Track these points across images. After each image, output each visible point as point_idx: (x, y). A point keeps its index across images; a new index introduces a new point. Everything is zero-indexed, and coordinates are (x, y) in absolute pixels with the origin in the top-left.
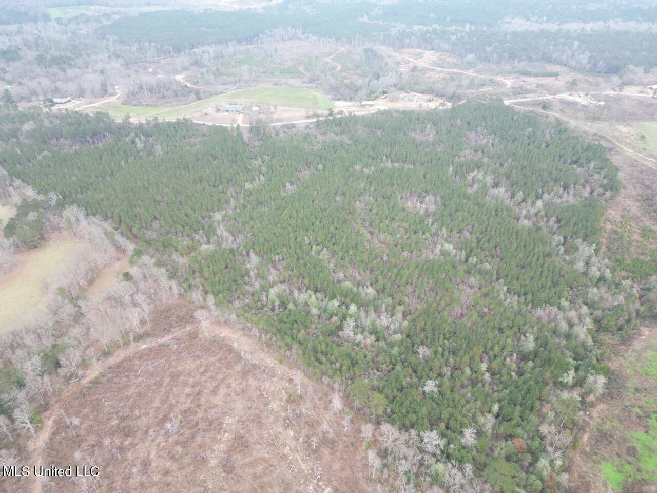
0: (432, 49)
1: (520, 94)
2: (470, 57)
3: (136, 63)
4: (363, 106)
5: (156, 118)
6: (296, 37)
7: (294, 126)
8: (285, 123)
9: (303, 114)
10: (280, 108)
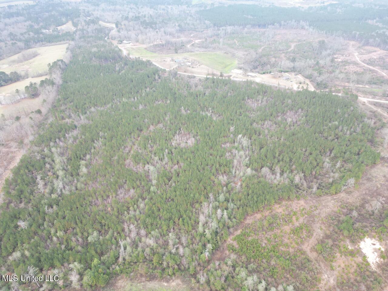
4: (248, 76)
8: (190, 74)
9: (206, 72)
10: (202, 66)
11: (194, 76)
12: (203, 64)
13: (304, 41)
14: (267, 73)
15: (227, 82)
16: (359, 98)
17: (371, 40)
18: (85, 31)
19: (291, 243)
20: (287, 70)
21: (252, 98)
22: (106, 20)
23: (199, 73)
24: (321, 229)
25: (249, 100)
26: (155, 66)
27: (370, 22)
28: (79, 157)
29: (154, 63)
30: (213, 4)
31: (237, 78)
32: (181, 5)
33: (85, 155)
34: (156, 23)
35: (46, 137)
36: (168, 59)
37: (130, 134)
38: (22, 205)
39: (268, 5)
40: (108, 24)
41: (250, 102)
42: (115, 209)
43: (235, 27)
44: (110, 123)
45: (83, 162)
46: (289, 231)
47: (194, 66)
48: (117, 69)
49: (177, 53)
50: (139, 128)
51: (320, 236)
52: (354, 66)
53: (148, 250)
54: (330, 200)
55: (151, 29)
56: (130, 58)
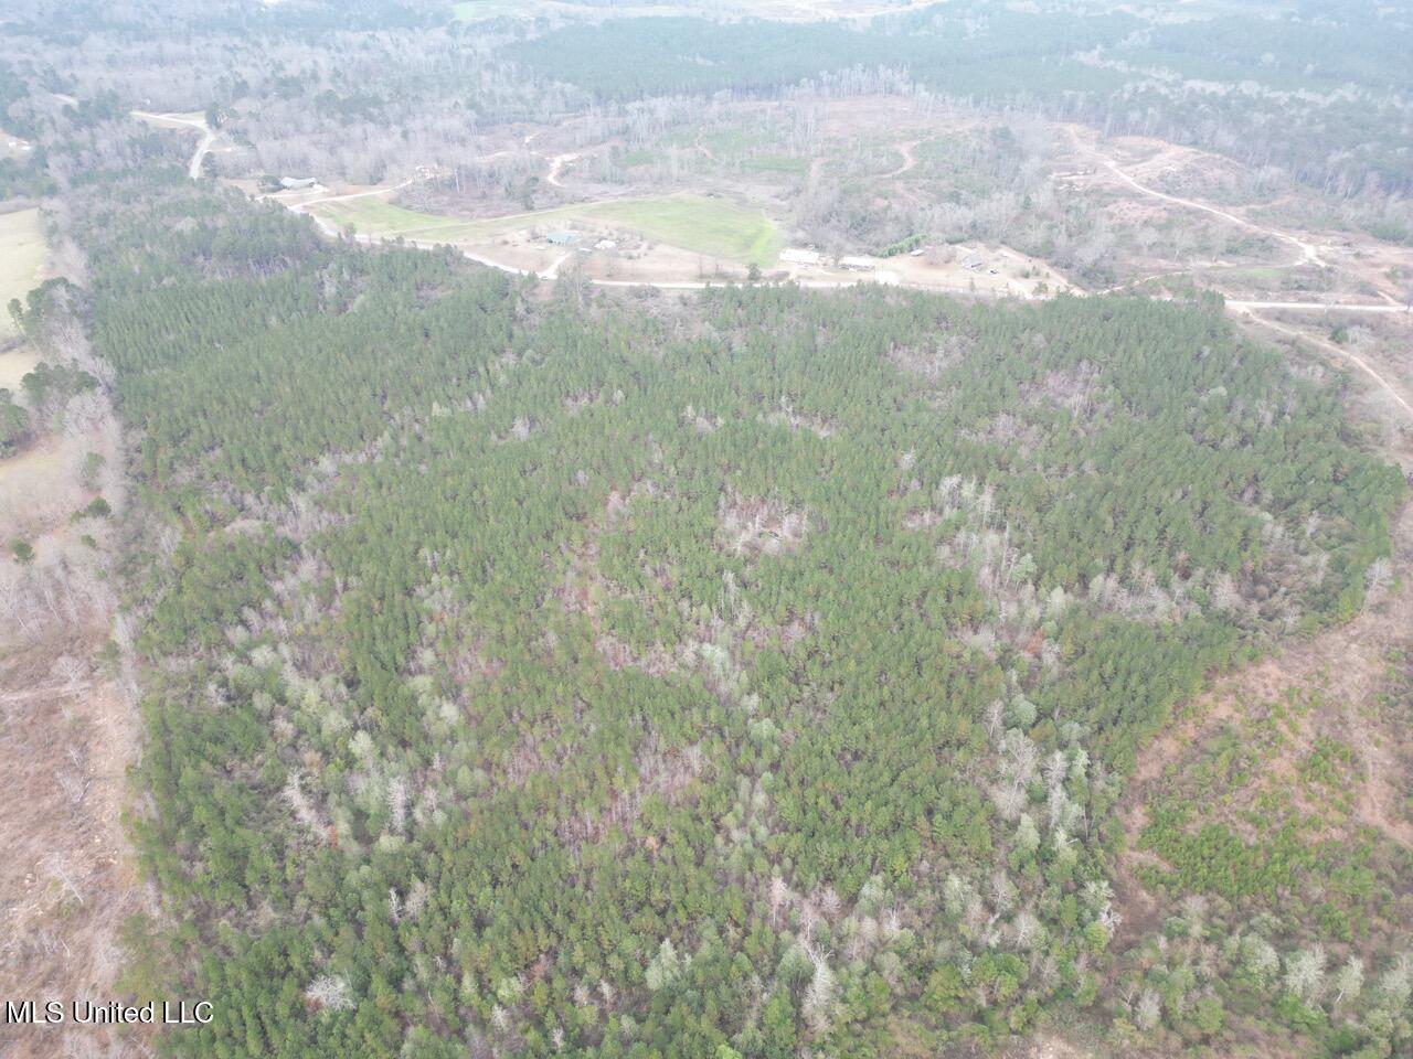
0: (1194, 143)
1: (1300, 288)
2: (1271, 172)
3: (509, 122)
4: (845, 267)
5: (400, 240)
6: (891, 90)
7: (655, 293)
8: (637, 284)
9: (693, 268)
10: (660, 249)
11: (654, 288)
12: (660, 242)
13: (929, 133)
14: (902, 251)
15: (789, 297)
16: (1227, 302)
17: (1134, 116)
18: (84, 154)
19: (1325, 812)
20: (957, 235)
21: (911, 344)
22: (149, 102)
23: (665, 277)
24: (1377, 743)
25: (900, 354)
26: (481, 264)
27: (1082, 57)
28: (391, 666)
29: (468, 255)
30: (542, 21)
31: (810, 278)
32: (421, 26)
33: (410, 653)
34: (377, 102)
35: (193, 608)
36: (519, 236)
37: (548, 536)
38: (267, 914)
39: (736, 20)
40: (164, 117)
41: (908, 360)
42: (673, 837)
43: (674, 100)
44: (439, 508)
45: (422, 683)
46: (1293, 775)
47: (635, 253)
48: (330, 290)
49: (530, 208)
50: (571, 510)
51: (1384, 766)
52: (1134, 204)
53: (890, 961)
54: (1345, 644)
55: (371, 127)
56: (359, 245)
